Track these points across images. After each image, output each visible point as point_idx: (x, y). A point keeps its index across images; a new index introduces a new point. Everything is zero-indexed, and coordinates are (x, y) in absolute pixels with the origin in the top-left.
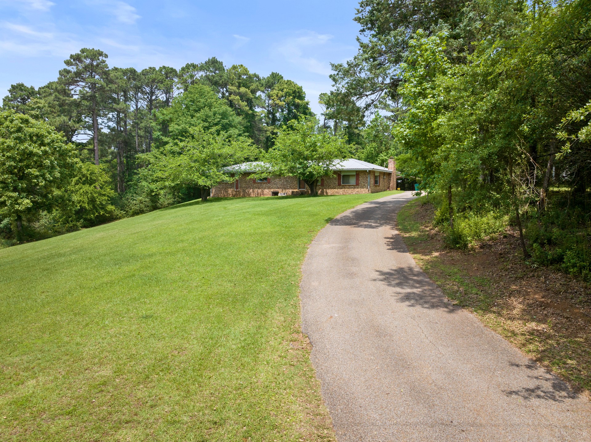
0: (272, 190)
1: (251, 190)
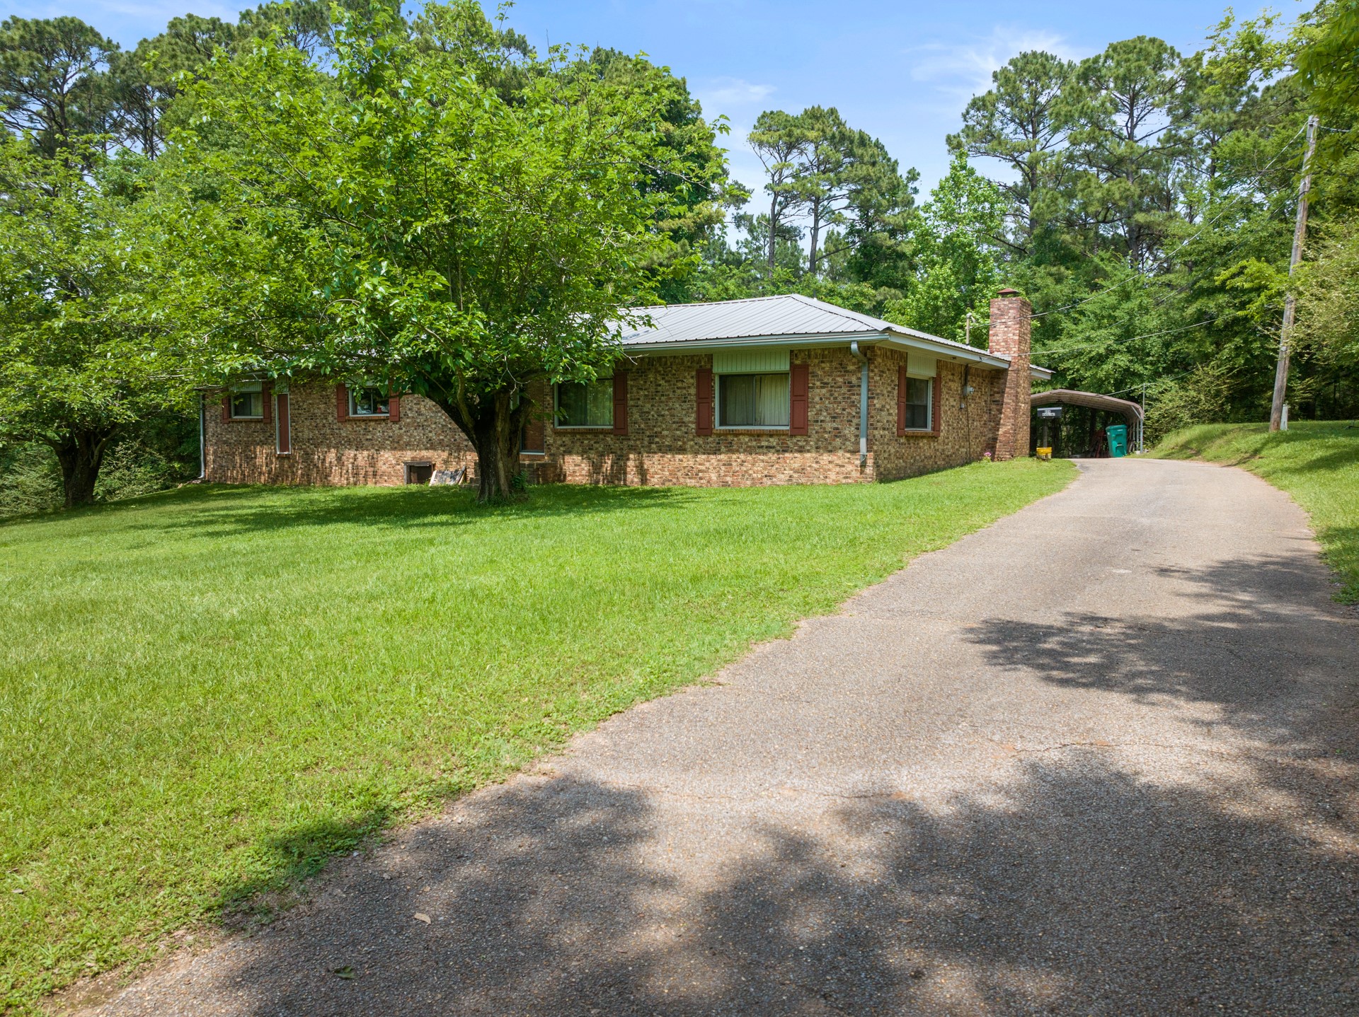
0: (409, 455)
1: (332, 456)
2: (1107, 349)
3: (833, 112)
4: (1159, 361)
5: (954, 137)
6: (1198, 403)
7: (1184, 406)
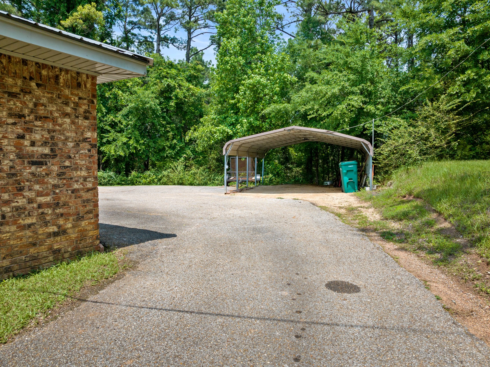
2: (342, 90)
4: (389, 103)
6: (427, 139)
7: (414, 143)
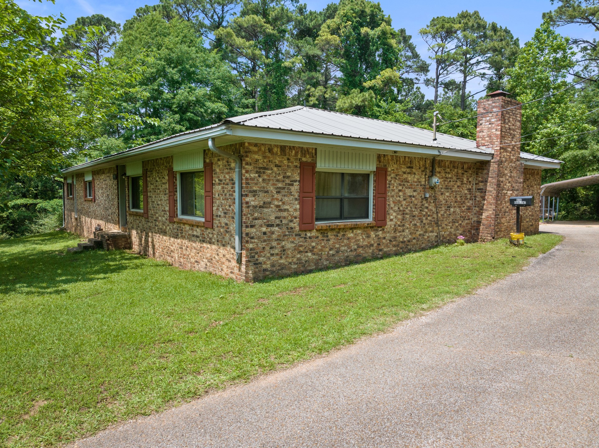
3: (476, 13)
5: (548, 14)
